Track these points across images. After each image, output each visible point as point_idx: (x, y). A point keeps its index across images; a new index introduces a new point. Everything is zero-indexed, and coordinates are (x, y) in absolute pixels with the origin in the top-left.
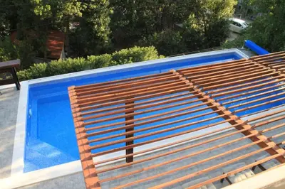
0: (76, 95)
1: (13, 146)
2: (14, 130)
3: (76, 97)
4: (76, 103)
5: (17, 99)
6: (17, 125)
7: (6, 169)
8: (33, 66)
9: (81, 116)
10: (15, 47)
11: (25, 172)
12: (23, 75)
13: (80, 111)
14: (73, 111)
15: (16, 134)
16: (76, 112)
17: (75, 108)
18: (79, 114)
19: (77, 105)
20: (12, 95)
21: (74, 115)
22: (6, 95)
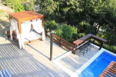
0: (113, 66)
1: (82, 65)
2: (87, 61)
3: (112, 67)
4: (109, 68)
5: (96, 53)
6: (89, 60)
7: (75, 70)
8: (112, 46)
9: (106, 74)
10: (111, 36)
11: (78, 76)
12: (106, 47)
13: (107, 72)
14: (105, 70)
15: (87, 63)
16: (106, 71)
17: (107, 70)
18: (106, 73)
19: (109, 69)
20: (96, 50)
21: (104, 72)
22: (94, 49)
